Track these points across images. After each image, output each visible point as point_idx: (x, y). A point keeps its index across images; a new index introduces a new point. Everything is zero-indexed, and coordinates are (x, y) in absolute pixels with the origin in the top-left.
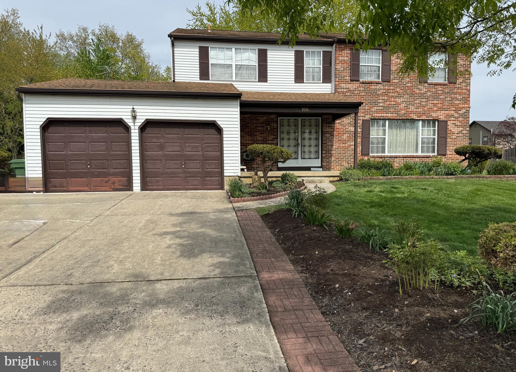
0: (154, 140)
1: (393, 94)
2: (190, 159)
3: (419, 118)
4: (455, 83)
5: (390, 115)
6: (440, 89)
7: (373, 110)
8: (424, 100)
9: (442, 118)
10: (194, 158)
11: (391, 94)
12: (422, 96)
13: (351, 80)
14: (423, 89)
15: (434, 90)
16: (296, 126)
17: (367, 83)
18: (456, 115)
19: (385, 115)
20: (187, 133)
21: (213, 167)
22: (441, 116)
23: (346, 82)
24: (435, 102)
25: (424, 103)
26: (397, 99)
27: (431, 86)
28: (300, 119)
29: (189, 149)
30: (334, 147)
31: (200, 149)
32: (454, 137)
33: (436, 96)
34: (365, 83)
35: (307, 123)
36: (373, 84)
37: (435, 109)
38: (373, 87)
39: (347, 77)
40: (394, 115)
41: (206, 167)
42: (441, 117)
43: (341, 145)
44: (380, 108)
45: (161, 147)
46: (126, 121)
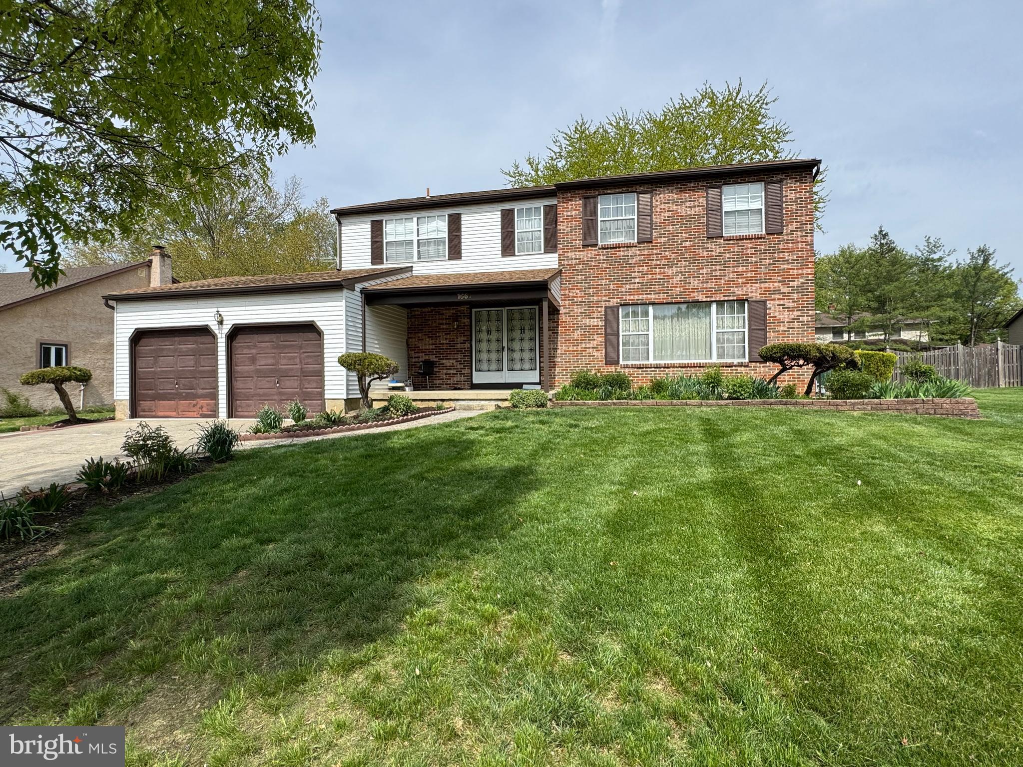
0: (245, 351)
1: (658, 262)
2: (285, 374)
3: (708, 299)
4: (781, 233)
5: (653, 296)
6: (750, 246)
7: (623, 290)
8: (718, 267)
9: (756, 296)
10: (290, 374)
11: (654, 263)
12: (713, 260)
13: (584, 246)
14: (716, 248)
15: (736, 249)
16: (499, 320)
17: (611, 248)
18: (786, 290)
19: (645, 296)
20: (282, 340)
21: (314, 385)
22: (755, 292)
23: (575, 249)
24: (740, 269)
25: (718, 273)
26: (666, 270)
27: (731, 242)
28: (505, 310)
29: (284, 361)
30: (559, 351)
31: (298, 360)
32: (782, 328)
33: (741, 259)
34: (608, 248)
35: (517, 316)
36: (621, 249)
37: (740, 281)
38: (622, 253)
39: (578, 242)
40: (661, 295)
41: (306, 386)
42: (754, 294)
43: (571, 348)
44: (636, 286)
45: (253, 360)
46: (213, 327)
